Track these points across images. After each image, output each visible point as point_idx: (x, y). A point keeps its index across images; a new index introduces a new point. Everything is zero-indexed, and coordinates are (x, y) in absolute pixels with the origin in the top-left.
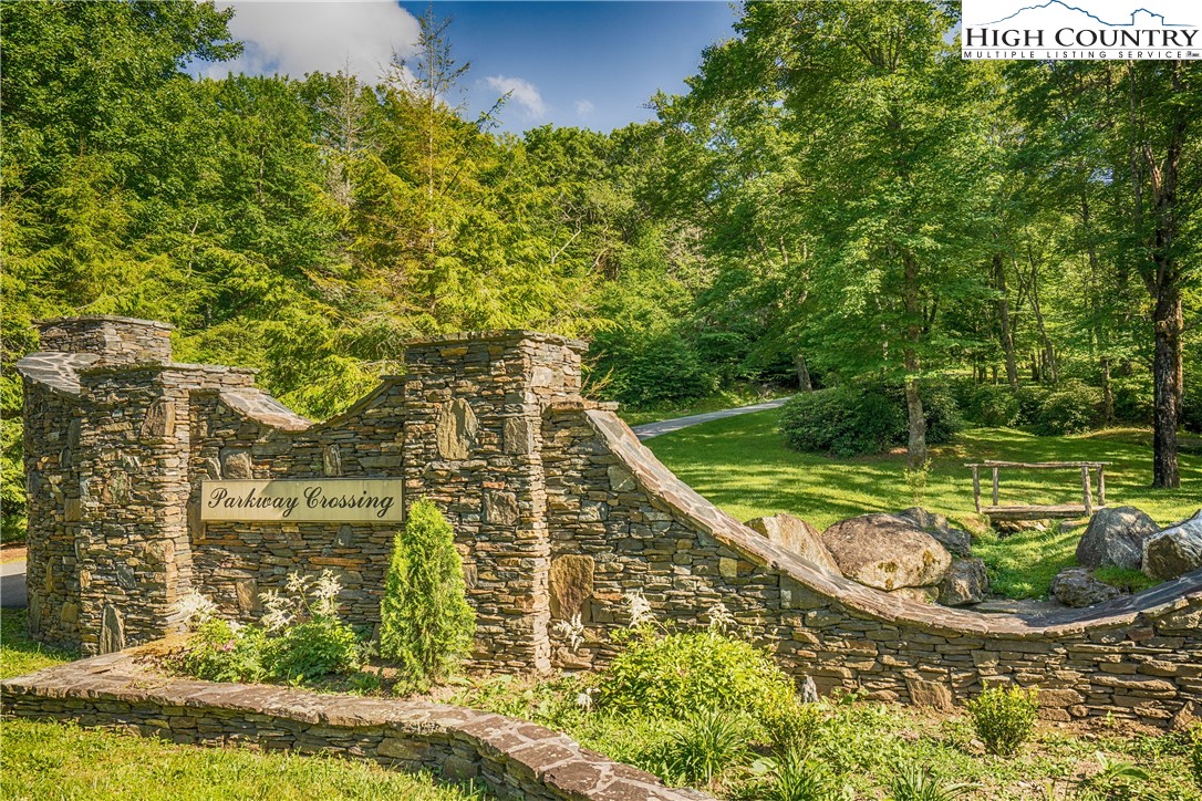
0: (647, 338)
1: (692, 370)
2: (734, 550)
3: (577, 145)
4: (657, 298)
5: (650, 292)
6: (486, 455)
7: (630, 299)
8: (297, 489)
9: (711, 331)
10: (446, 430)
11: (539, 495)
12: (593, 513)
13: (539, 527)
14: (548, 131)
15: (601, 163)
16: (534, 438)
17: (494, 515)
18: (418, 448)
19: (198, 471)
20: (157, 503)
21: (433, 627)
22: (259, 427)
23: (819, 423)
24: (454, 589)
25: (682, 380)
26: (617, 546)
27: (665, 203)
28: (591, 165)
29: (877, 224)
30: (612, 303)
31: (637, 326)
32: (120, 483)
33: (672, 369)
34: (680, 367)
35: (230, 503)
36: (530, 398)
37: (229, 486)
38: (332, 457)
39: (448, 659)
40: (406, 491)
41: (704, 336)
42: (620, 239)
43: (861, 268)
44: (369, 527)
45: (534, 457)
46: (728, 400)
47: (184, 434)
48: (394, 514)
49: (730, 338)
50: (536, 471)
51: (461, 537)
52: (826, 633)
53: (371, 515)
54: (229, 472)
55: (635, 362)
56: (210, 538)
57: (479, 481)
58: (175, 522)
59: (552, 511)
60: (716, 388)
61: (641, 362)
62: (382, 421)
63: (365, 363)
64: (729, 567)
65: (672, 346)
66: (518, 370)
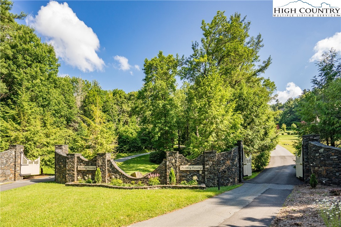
0: (132, 138)
1: (140, 145)
2: (120, 172)
3: (122, 96)
4: (134, 129)
5: (133, 128)
6: (103, 164)
7: (130, 129)
8: (87, 167)
9: (143, 137)
10: (100, 161)
11: (107, 168)
12: (111, 169)
13: (107, 170)
14: (117, 90)
15: (125, 100)
16: (107, 162)
17: (103, 169)
18: (97, 163)
19: (77, 165)
20: (74, 168)
21: (99, 179)
22: (83, 160)
23: (154, 157)
24: (100, 176)
25: (138, 147)
26: (113, 172)
27: (135, 112)
28: (124, 101)
29: (160, 125)
30: (126, 130)
31: (131, 135)
32: (70, 166)
33: (136, 144)
34: (138, 144)
35: (81, 168)
36: (106, 159)
37: (80, 166)
38: (90, 164)
39: (100, 181)
40: (96, 167)
41: (142, 138)
42: (128, 117)
43: (158, 132)
44: (93, 170)
45: (107, 164)
46: (146, 151)
47: (76, 161)
48: (95, 169)
49: (146, 138)
50: (107, 165)
51: (101, 171)
52: (126, 179)
53: (93, 169)
54: (80, 165)
55: (130, 143)
56: (79, 172)
57: (102, 166)
58: (75, 170)
59: (108, 169)
60: (144, 148)
61: (131, 143)
62: (94, 160)
63: (89, 149)
64: (120, 174)
65: (136, 140)
66: (105, 156)
